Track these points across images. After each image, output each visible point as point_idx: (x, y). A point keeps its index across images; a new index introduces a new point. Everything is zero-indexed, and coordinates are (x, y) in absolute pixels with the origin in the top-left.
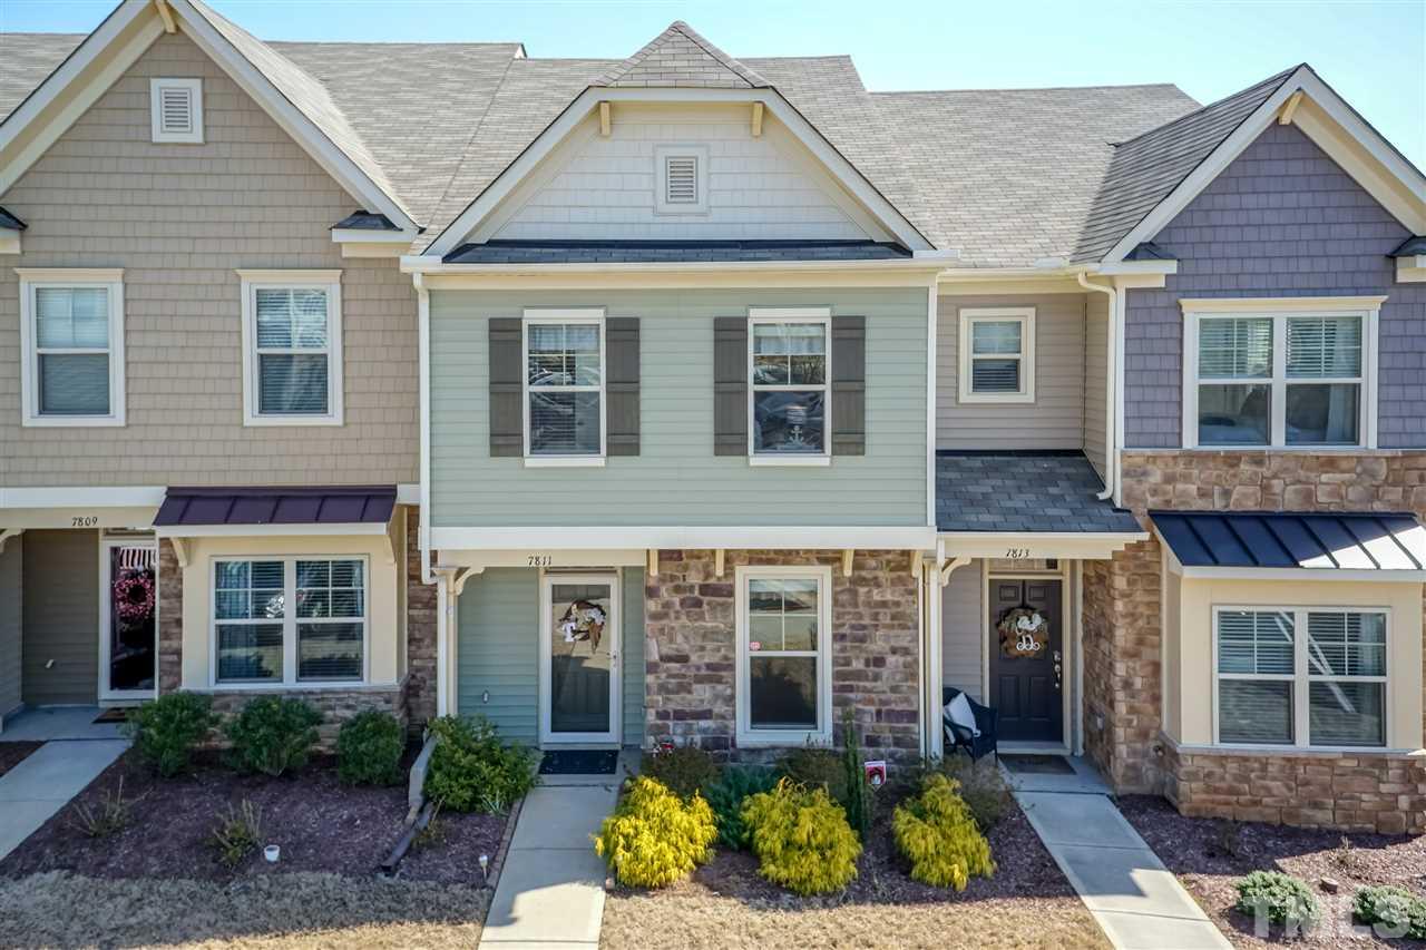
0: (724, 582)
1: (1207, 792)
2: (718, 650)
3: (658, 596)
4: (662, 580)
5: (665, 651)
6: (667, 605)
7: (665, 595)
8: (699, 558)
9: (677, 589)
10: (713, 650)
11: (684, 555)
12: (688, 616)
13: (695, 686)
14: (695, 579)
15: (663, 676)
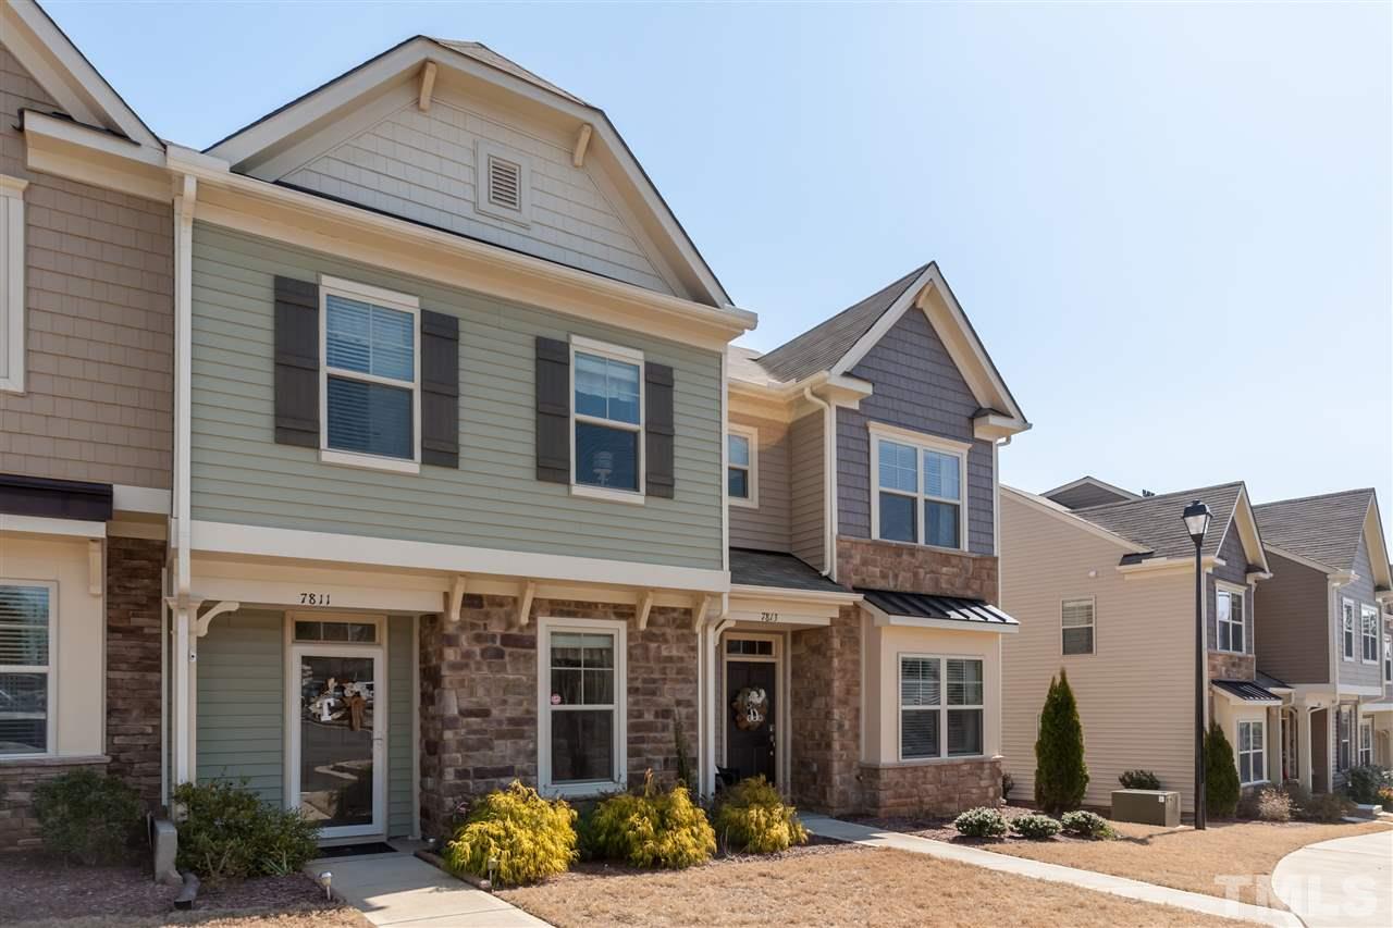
0: (527, 633)
1: (895, 798)
2: (520, 703)
3: (458, 646)
4: (462, 626)
5: (465, 704)
6: (467, 655)
7: (465, 644)
8: (501, 605)
9: (478, 638)
10: (515, 704)
11: (485, 603)
12: (489, 667)
13: (496, 742)
14: (496, 628)
15: (463, 731)
